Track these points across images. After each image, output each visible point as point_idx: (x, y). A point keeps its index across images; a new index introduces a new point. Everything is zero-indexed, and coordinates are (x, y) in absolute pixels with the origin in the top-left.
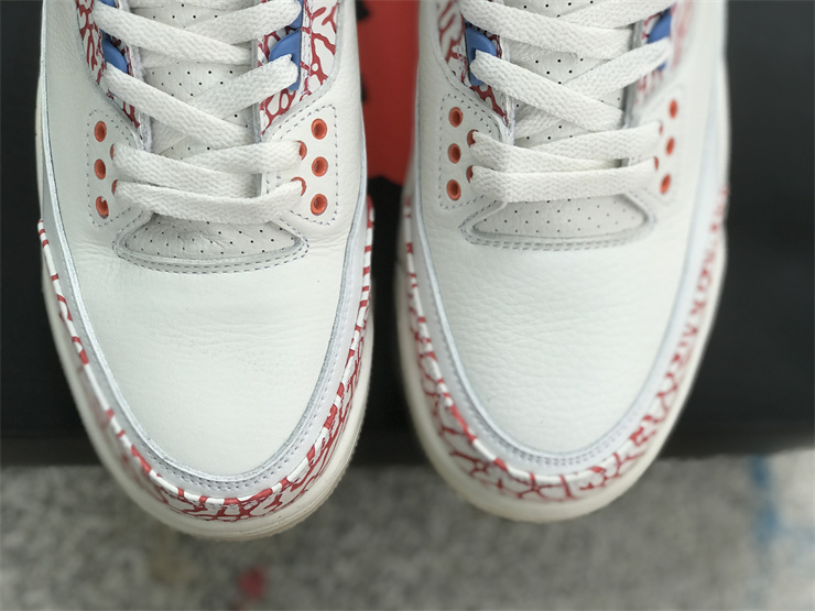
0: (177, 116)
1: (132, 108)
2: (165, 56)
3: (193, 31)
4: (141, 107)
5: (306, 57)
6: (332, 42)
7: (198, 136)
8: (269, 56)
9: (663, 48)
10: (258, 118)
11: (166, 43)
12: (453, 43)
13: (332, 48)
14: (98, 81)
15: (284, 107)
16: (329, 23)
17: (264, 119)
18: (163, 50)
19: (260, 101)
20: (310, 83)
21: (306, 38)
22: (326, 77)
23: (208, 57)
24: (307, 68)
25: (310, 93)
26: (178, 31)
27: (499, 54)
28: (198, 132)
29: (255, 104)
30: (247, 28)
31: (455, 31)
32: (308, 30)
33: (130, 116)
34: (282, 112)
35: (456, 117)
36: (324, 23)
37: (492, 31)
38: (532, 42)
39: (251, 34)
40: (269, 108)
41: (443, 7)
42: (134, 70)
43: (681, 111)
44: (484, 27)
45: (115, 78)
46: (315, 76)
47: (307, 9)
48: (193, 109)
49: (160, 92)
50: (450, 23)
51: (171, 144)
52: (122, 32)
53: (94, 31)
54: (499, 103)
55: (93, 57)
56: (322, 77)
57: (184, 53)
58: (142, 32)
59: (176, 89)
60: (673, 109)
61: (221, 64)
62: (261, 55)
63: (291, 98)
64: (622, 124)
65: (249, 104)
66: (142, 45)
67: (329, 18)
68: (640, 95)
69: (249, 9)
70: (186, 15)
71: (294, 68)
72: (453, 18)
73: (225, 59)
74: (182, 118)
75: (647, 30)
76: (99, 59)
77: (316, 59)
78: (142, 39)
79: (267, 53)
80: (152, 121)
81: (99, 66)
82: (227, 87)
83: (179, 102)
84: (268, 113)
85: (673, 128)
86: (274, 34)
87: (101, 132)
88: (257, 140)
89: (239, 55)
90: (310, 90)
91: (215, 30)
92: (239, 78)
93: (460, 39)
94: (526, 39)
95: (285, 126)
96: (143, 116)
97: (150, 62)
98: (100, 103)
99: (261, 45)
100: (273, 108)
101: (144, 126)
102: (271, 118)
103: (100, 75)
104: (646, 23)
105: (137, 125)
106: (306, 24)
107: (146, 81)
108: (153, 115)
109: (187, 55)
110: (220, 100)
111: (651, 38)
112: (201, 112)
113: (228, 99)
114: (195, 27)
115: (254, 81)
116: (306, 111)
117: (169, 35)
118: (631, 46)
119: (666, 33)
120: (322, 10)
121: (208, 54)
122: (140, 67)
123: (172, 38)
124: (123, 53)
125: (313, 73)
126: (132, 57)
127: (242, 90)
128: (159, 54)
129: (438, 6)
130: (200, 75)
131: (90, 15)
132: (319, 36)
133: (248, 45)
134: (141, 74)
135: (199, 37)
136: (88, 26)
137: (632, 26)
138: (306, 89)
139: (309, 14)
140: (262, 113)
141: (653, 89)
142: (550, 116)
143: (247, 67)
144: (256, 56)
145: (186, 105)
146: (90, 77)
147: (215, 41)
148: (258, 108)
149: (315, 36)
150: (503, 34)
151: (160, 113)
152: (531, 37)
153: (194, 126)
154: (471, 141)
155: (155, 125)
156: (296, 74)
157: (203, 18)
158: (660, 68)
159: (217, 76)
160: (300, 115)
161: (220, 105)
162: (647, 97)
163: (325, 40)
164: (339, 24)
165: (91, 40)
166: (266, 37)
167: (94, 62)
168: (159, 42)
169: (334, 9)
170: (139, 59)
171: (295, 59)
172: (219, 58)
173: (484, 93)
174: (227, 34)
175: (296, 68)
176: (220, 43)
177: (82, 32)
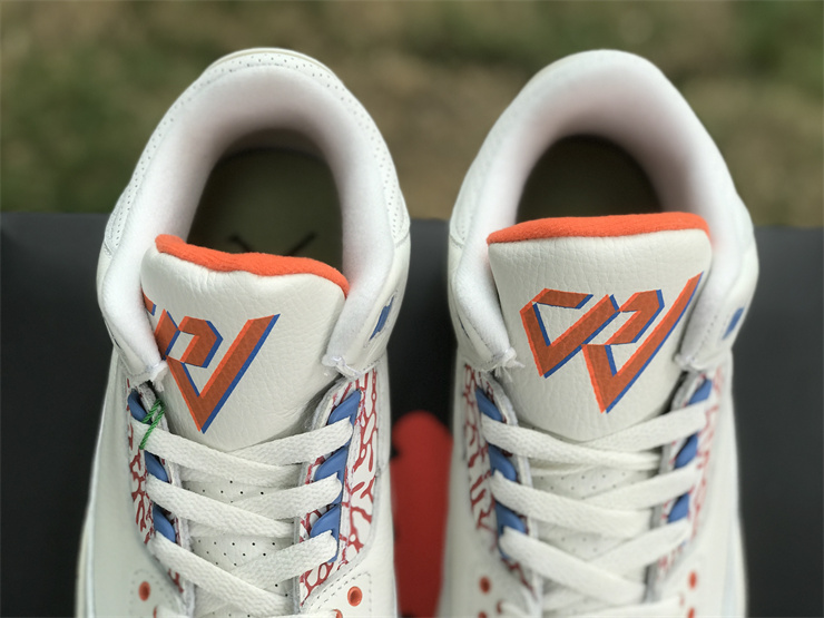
0: (220, 585)
1: (177, 575)
2: (212, 528)
3: (240, 507)
4: (186, 575)
5: (345, 530)
6: (369, 512)
7: (240, 605)
8: (311, 532)
9: (683, 527)
10: (298, 590)
11: (213, 517)
12: (482, 515)
13: (369, 518)
14: (146, 542)
15: (322, 577)
16: (367, 496)
17: (303, 590)
18: (211, 523)
19: (300, 575)
20: (347, 553)
21: (345, 511)
22: (362, 546)
23: (253, 531)
24: (345, 539)
25: (347, 562)
26: (225, 506)
27: (526, 531)
28: (240, 601)
29: (296, 578)
30: (291, 507)
31: (484, 504)
32: (347, 505)
33: (175, 582)
34: (320, 582)
35: (485, 585)
36: (362, 497)
37: (520, 511)
38: (559, 523)
39: (294, 512)
40: (308, 580)
41: (474, 481)
42: (182, 539)
43: (701, 581)
44: (512, 506)
45: (163, 547)
46: (352, 546)
47: (347, 485)
48: (236, 579)
49: (206, 562)
50: (481, 496)
51: (212, 610)
52: (173, 506)
53: (145, 497)
54: (527, 577)
55: (143, 520)
56: (358, 545)
57: (230, 527)
58: (191, 507)
59: (221, 558)
60: (693, 580)
61: (265, 537)
62: (303, 531)
63: (329, 569)
64: (644, 598)
65: (290, 577)
66: (191, 518)
67: (368, 491)
68: (661, 572)
69: (294, 489)
70: (234, 492)
71: (334, 542)
72: (483, 492)
73: (268, 532)
74: (224, 587)
75: (667, 511)
76: (149, 523)
77: (354, 531)
78: (191, 513)
79: (309, 529)
80: (196, 586)
81: (148, 530)
82: (269, 560)
83: (223, 572)
84: (307, 584)
85: (693, 598)
86: (316, 512)
87: (145, 592)
88: (296, 610)
89: (282, 530)
90: (347, 558)
91: (261, 506)
92: (282, 552)
93: (489, 512)
94: (552, 520)
95: (323, 596)
96: (188, 583)
97: (197, 533)
98: (146, 564)
99: (303, 522)
100: (312, 580)
101: (188, 592)
102: (310, 588)
103: (148, 538)
104: (665, 505)
105: (181, 591)
106: (345, 500)
107: (193, 551)
108: (198, 583)
109: (233, 529)
110: (263, 572)
111: (671, 518)
112: (243, 582)
113: (270, 571)
114: (242, 503)
115: (296, 555)
116: (343, 580)
117: (217, 510)
118: (653, 525)
119: (685, 513)
120: (361, 485)
121: (253, 528)
122: (187, 537)
123: (220, 513)
124: (172, 522)
125: (350, 543)
126: (181, 528)
127: (284, 563)
128: (206, 527)
129: (470, 479)
130: (244, 546)
131: (143, 483)
132: (357, 509)
133: (291, 521)
134: (188, 544)
135: (245, 513)
136: (139, 491)
137: (653, 509)
138: (344, 559)
139: (349, 490)
140: (302, 585)
141: (673, 563)
142: (575, 591)
143: (289, 541)
144: (298, 531)
145: (229, 575)
146: (139, 538)
147: (260, 517)
148: (299, 580)
149: (353, 509)
150: (531, 513)
151: (204, 581)
152: (558, 518)
153: (237, 595)
154: (499, 610)
155: (198, 591)
156: (335, 549)
157: (250, 495)
158: (680, 548)
159: (261, 547)
160: (337, 585)
161: (262, 576)
162: (668, 573)
163: (363, 512)
164: (376, 496)
165: (141, 504)
166: (308, 515)
167: (143, 525)
168: (207, 515)
169: (371, 482)
170: (187, 529)
171: (335, 534)
172: (262, 532)
173: (513, 567)
174: (272, 511)
175: (336, 543)
176: (265, 519)
177: (134, 496)
